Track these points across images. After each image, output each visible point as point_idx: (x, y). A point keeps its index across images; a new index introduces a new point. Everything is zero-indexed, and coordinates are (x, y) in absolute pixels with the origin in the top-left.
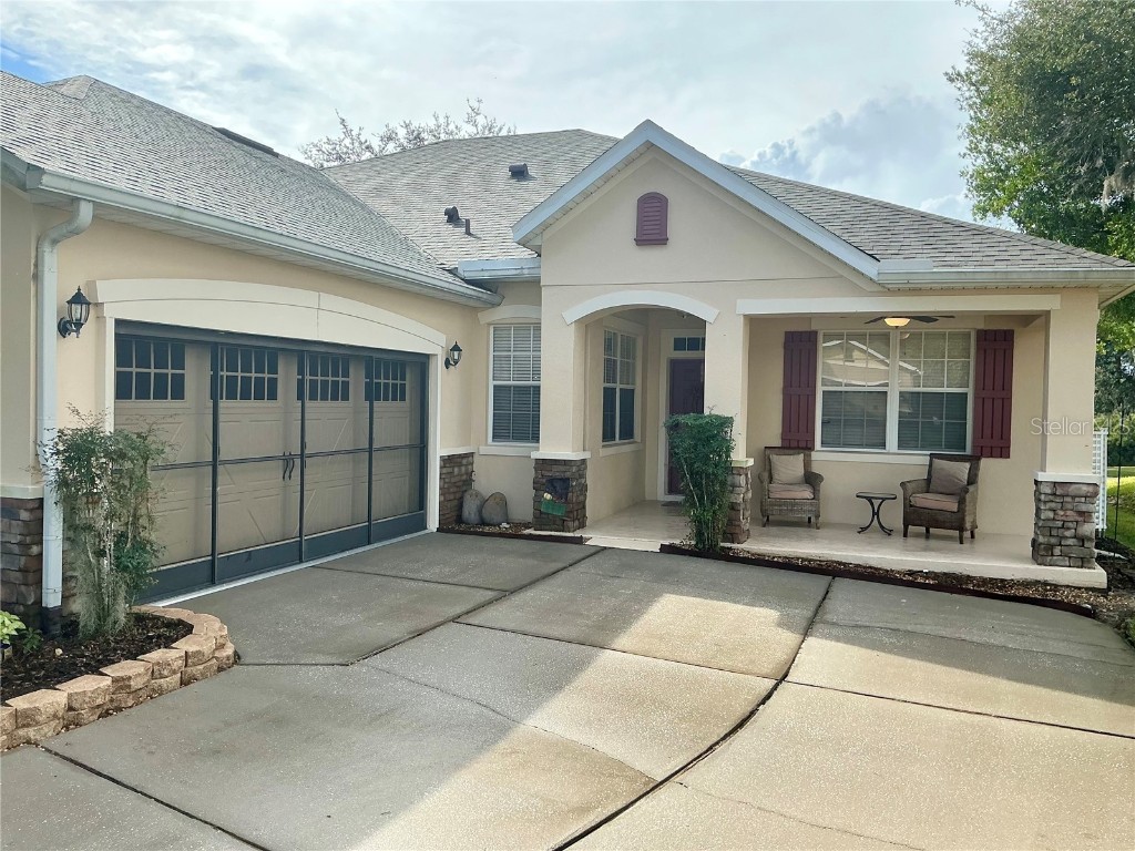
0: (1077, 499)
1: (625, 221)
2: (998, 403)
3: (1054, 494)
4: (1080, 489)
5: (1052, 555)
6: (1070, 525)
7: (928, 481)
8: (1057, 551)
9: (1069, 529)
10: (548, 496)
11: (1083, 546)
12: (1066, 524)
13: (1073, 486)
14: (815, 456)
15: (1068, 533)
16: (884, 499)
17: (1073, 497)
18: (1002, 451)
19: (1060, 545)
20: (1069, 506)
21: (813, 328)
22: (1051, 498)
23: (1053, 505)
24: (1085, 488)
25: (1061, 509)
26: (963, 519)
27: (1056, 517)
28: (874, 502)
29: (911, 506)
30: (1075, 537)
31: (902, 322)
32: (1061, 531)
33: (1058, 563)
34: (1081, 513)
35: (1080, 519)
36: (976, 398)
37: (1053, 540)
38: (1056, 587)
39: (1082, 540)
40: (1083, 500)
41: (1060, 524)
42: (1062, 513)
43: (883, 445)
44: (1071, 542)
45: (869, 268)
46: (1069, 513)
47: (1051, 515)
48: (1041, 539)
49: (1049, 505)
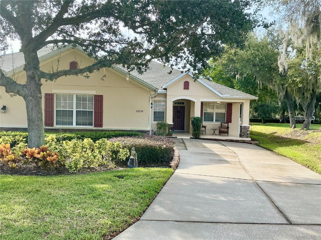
1: (182, 85)
2: (230, 114)
7: (221, 126)
10: (171, 130)
13: (246, 127)
14: (203, 123)
16: (215, 130)
18: (231, 122)
19: (244, 135)
26: (228, 132)
28: (214, 130)
29: (220, 130)
31: (219, 102)
33: (244, 137)
34: (247, 130)
36: (227, 113)
38: (245, 141)
39: (247, 134)
43: (213, 121)
45: (221, 95)
48: (241, 134)
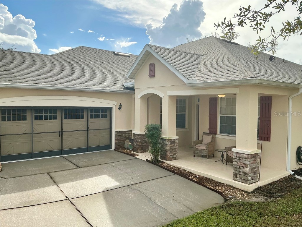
0: (243, 159)
3: (237, 156)
4: (243, 156)
5: (237, 177)
8: (238, 176)
9: (241, 169)
11: (245, 176)
13: (241, 154)
14: (217, 136)
19: (239, 174)
20: (241, 161)
23: (237, 160)
24: (245, 155)
29: (227, 155)
32: (239, 169)
33: (238, 180)
34: (245, 164)
35: (244, 166)
37: (237, 172)
39: (245, 173)
40: (245, 159)
41: (238, 167)
42: (239, 163)
44: (241, 173)
46: (241, 163)
47: (236, 163)
48: (234, 171)
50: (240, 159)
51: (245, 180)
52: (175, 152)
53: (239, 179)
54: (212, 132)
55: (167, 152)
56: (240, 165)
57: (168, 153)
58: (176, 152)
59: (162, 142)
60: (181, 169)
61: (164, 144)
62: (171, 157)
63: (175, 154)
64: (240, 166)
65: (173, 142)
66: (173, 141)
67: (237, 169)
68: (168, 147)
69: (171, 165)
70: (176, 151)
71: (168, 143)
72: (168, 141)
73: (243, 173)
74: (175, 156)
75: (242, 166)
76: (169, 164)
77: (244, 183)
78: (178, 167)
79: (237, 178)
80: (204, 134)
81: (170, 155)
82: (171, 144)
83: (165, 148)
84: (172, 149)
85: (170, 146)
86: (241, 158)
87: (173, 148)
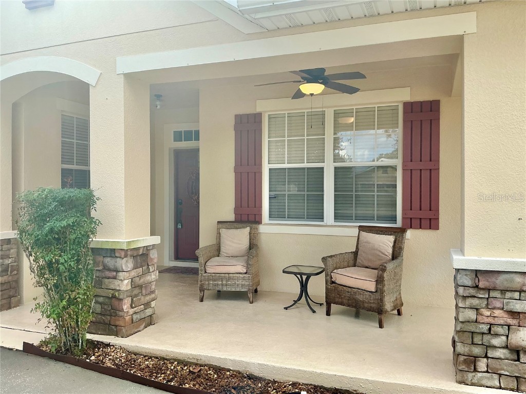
0: (508, 295)
2: (426, 175)
3: (477, 287)
4: (512, 281)
5: (475, 370)
6: (500, 330)
7: (356, 254)
8: (482, 364)
9: (497, 335)
11: (518, 360)
12: (495, 329)
13: (503, 277)
14: (262, 229)
15: (496, 342)
17: (503, 291)
18: (432, 223)
19: (486, 357)
20: (498, 304)
21: (258, 110)
22: (472, 292)
23: (475, 302)
24: (519, 279)
25: (487, 307)
26: (382, 300)
27: (480, 319)
29: (333, 282)
30: (506, 347)
32: (487, 337)
33: (484, 382)
34: (515, 314)
35: (512, 321)
36: (405, 170)
37: (477, 351)
39: (516, 351)
40: (516, 295)
41: (485, 328)
42: (488, 313)
44: (500, 353)
46: (497, 313)
47: (472, 315)
48: (460, 348)
49: (469, 302)
50: (493, 294)
51: (517, 378)
52: (148, 298)
53: (488, 378)
54: (245, 218)
55: (121, 300)
56: (491, 320)
57: (126, 306)
58: (153, 296)
59: (96, 263)
60: (196, 364)
61: (106, 268)
62: (135, 317)
63: (147, 305)
64: (491, 324)
65: (141, 257)
66: (143, 254)
67: (477, 339)
68: (126, 282)
69: (143, 351)
70: (153, 292)
71: (127, 264)
72: (126, 256)
73: (505, 351)
74: (149, 312)
75: (502, 322)
76: (136, 350)
77: (512, 390)
78: (180, 357)
79: (480, 375)
80: (220, 225)
81: (131, 311)
82: (135, 268)
83: (112, 287)
84: (140, 287)
85: (133, 273)
86: (494, 289)
87: (142, 280)
